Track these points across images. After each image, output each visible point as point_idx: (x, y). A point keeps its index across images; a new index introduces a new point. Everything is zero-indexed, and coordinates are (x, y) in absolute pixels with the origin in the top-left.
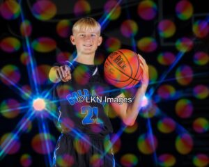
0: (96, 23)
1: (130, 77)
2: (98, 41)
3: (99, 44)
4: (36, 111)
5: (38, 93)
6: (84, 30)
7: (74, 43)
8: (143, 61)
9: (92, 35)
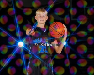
0: (45, 11)
1: (60, 34)
2: (46, 18)
3: (47, 20)
4: (20, 47)
5: (20, 40)
6: (40, 14)
7: (36, 19)
8: (65, 27)
9: (44, 16)
